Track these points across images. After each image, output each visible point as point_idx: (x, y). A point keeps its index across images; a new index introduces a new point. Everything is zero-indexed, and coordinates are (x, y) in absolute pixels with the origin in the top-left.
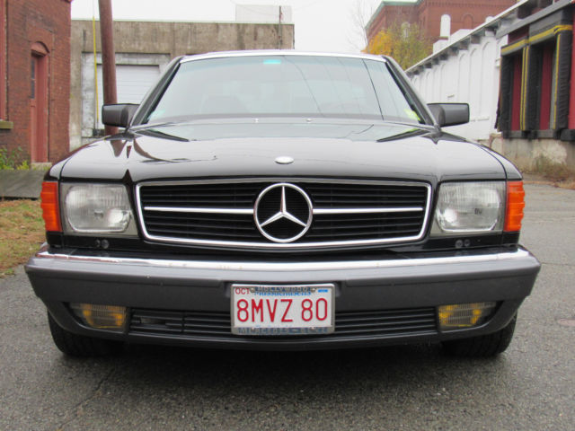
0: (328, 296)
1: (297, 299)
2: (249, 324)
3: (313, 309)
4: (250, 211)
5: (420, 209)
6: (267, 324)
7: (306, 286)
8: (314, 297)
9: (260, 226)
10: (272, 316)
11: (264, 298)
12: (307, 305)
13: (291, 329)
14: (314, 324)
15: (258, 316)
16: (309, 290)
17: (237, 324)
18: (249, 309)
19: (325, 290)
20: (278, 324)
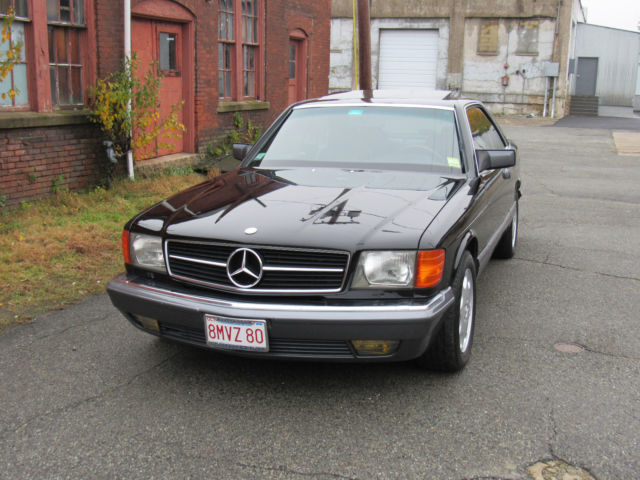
0: (262, 328)
1: (244, 328)
2: (216, 340)
3: (254, 335)
4: (224, 265)
5: (341, 270)
6: (226, 341)
7: (248, 320)
8: (254, 327)
9: (229, 275)
10: (229, 337)
11: (224, 325)
12: (250, 332)
13: (241, 347)
14: (255, 345)
15: (221, 336)
16: (250, 323)
17: (210, 339)
18: (216, 331)
19: (260, 323)
20: (233, 342)
